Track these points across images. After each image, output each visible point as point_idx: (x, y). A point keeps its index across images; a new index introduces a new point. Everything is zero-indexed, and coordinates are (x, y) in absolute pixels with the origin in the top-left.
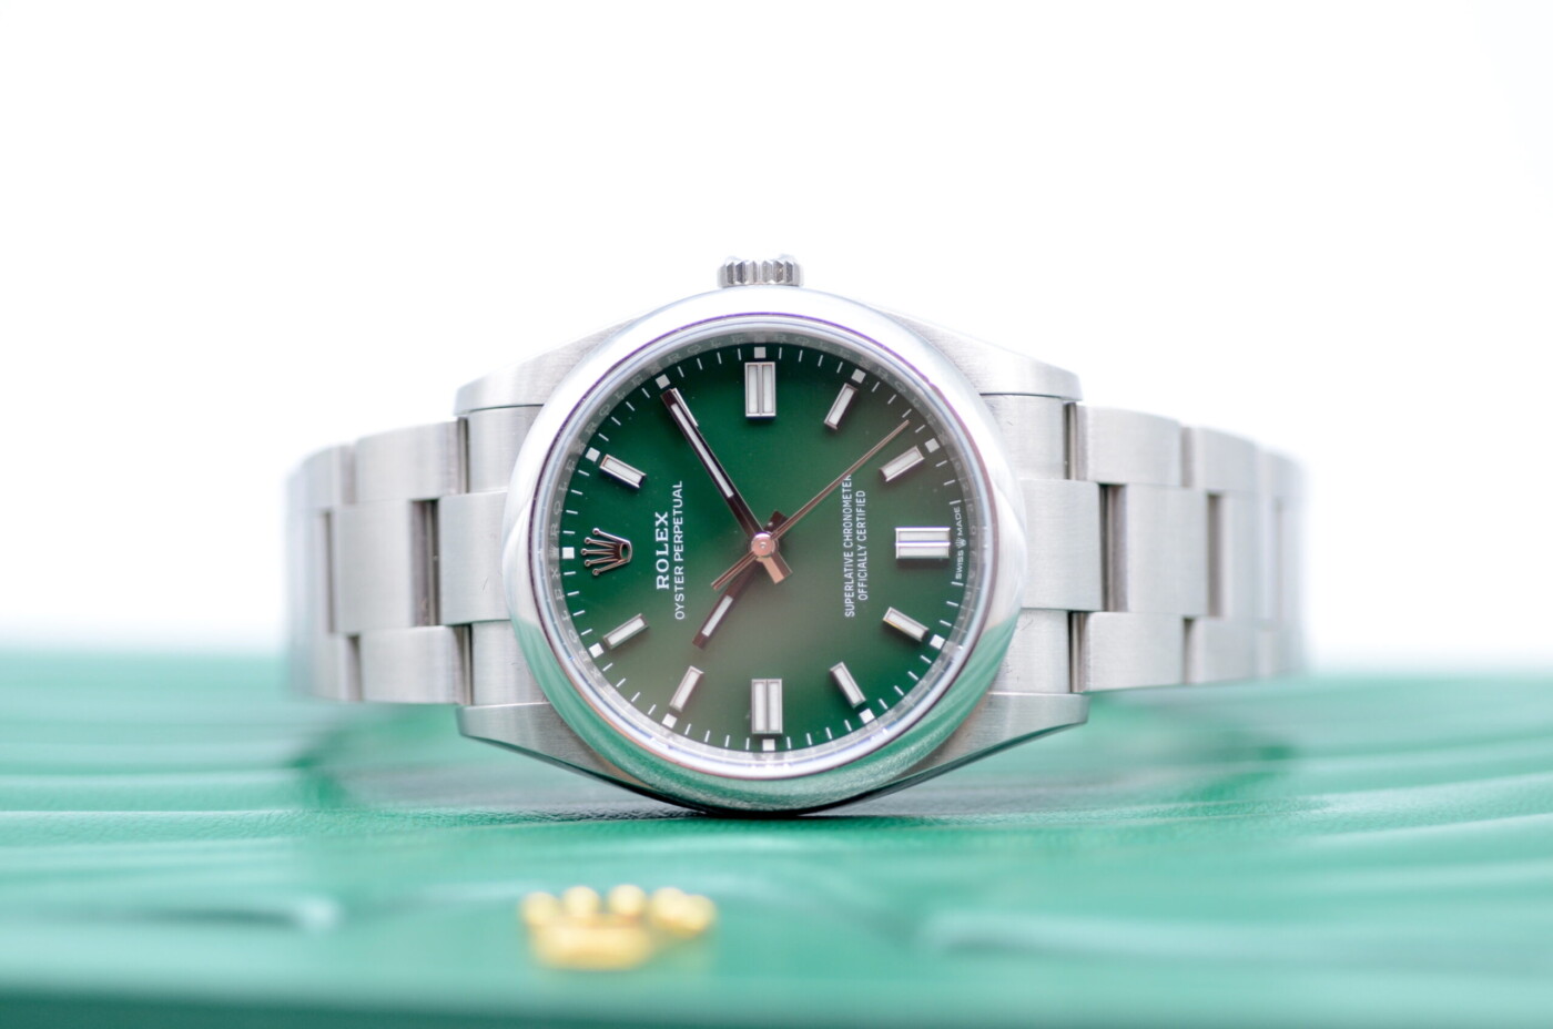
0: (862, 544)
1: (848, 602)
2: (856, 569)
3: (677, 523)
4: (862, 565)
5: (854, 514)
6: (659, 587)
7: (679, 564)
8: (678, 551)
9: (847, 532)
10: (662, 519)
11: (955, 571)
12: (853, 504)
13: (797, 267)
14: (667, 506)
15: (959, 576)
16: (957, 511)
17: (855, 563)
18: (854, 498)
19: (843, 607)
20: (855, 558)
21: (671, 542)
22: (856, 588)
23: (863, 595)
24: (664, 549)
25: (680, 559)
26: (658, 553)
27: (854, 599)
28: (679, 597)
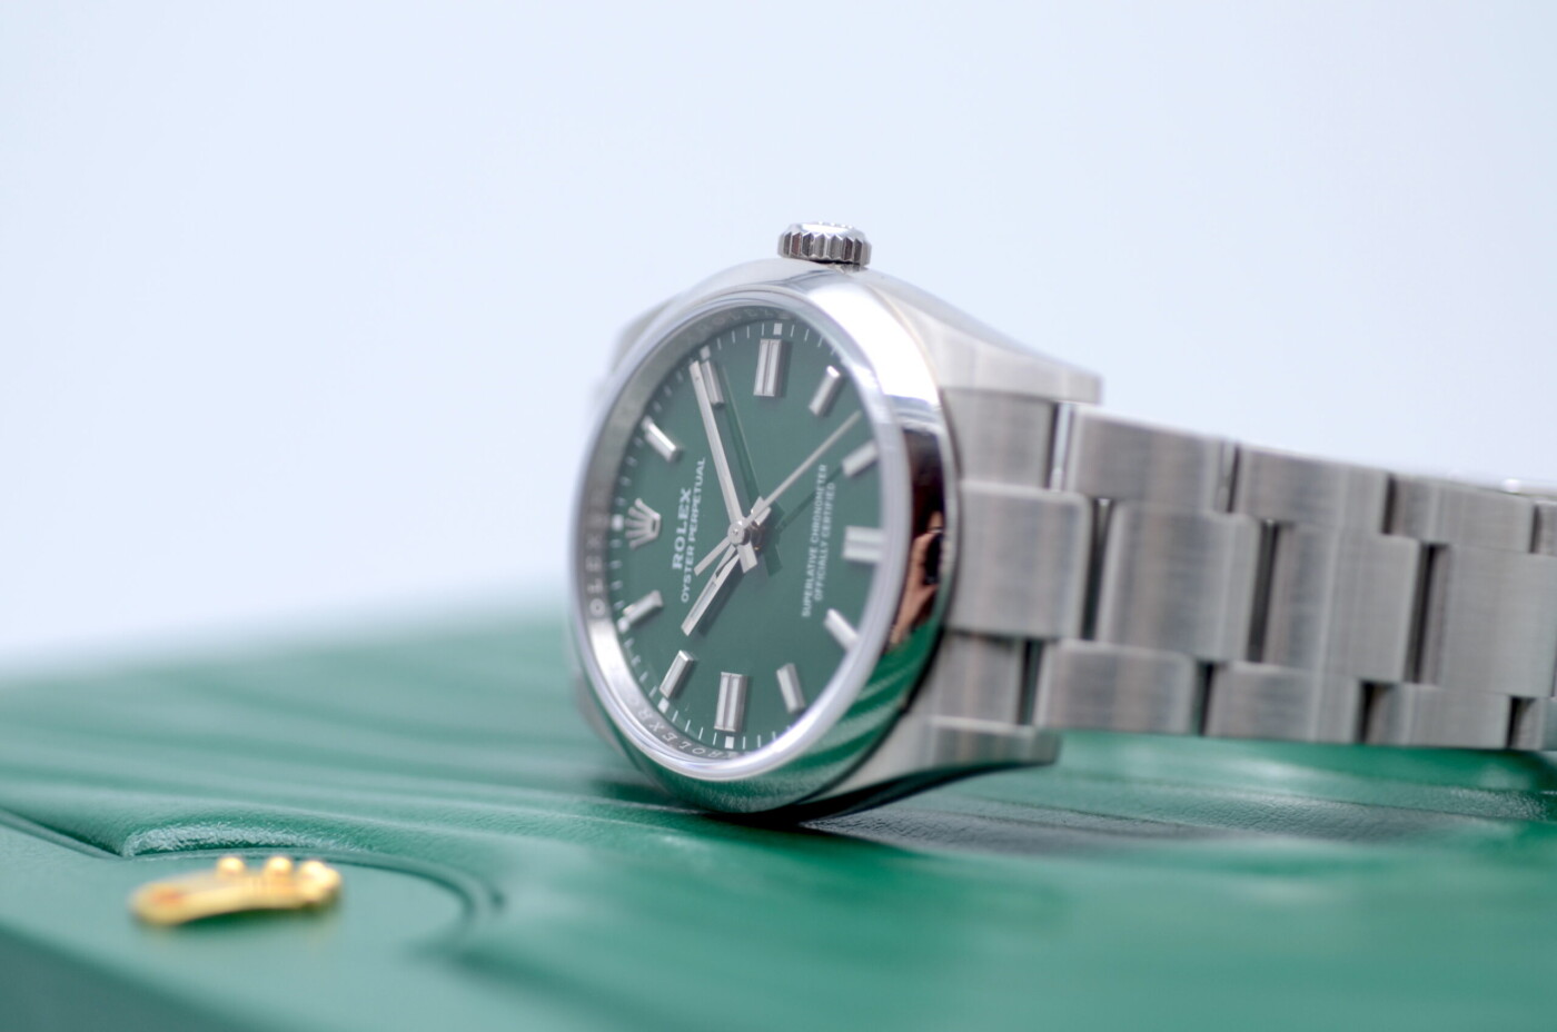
0: (824, 539)
1: (807, 602)
2: (816, 566)
3: (696, 501)
4: (822, 563)
5: (823, 509)
6: (674, 566)
7: (692, 544)
9: (816, 526)
10: (686, 495)
12: (824, 499)
14: (690, 483)
17: (817, 560)
18: (825, 490)
19: (800, 606)
20: (818, 554)
21: (689, 521)
22: (814, 586)
23: (818, 595)
24: (682, 526)
25: (692, 539)
26: (679, 531)
27: (811, 598)
28: (686, 579)
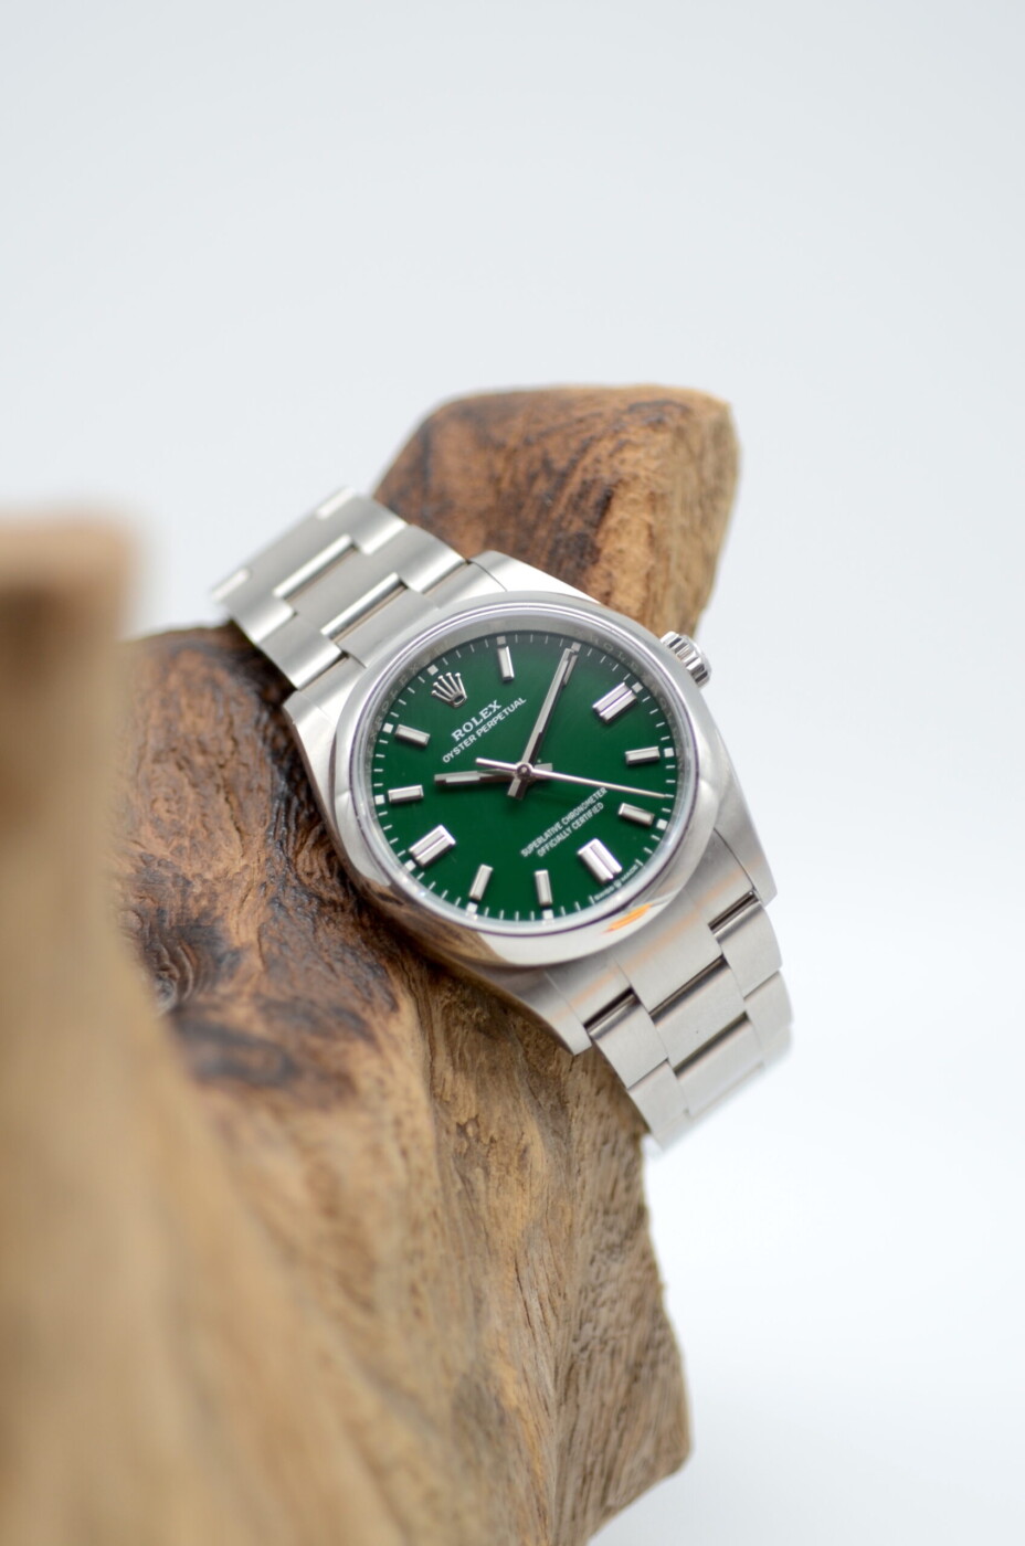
0: (572, 829)
1: (531, 847)
2: (554, 836)
3: (500, 717)
4: (559, 838)
5: (585, 811)
6: (454, 734)
7: (476, 736)
8: (483, 729)
9: (571, 815)
10: (495, 706)
11: (598, 892)
12: (591, 807)
13: (708, 679)
14: (505, 703)
15: (596, 896)
16: (635, 867)
17: (558, 833)
18: (594, 804)
19: (525, 845)
20: (560, 832)
21: (485, 722)
22: (543, 844)
23: (542, 852)
24: (478, 720)
25: (479, 734)
26: (473, 719)
27: (535, 850)
28: (457, 751)
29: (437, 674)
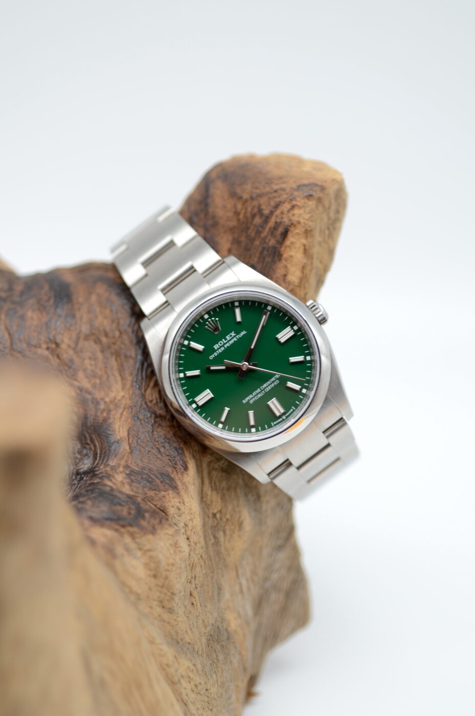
0: (265, 391)
1: (247, 399)
2: (257, 395)
4: (259, 396)
5: (271, 384)
9: (265, 385)
11: (275, 421)
12: (273, 382)
13: (326, 322)
14: (237, 333)
15: (275, 423)
16: (292, 410)
17: (258, 393)
18: (275, 381)
19: (244, 399)
20: (260, 393)
22: (252, 398)
23: (251, 402)
27: (249, 400)
29: (208, 318)
